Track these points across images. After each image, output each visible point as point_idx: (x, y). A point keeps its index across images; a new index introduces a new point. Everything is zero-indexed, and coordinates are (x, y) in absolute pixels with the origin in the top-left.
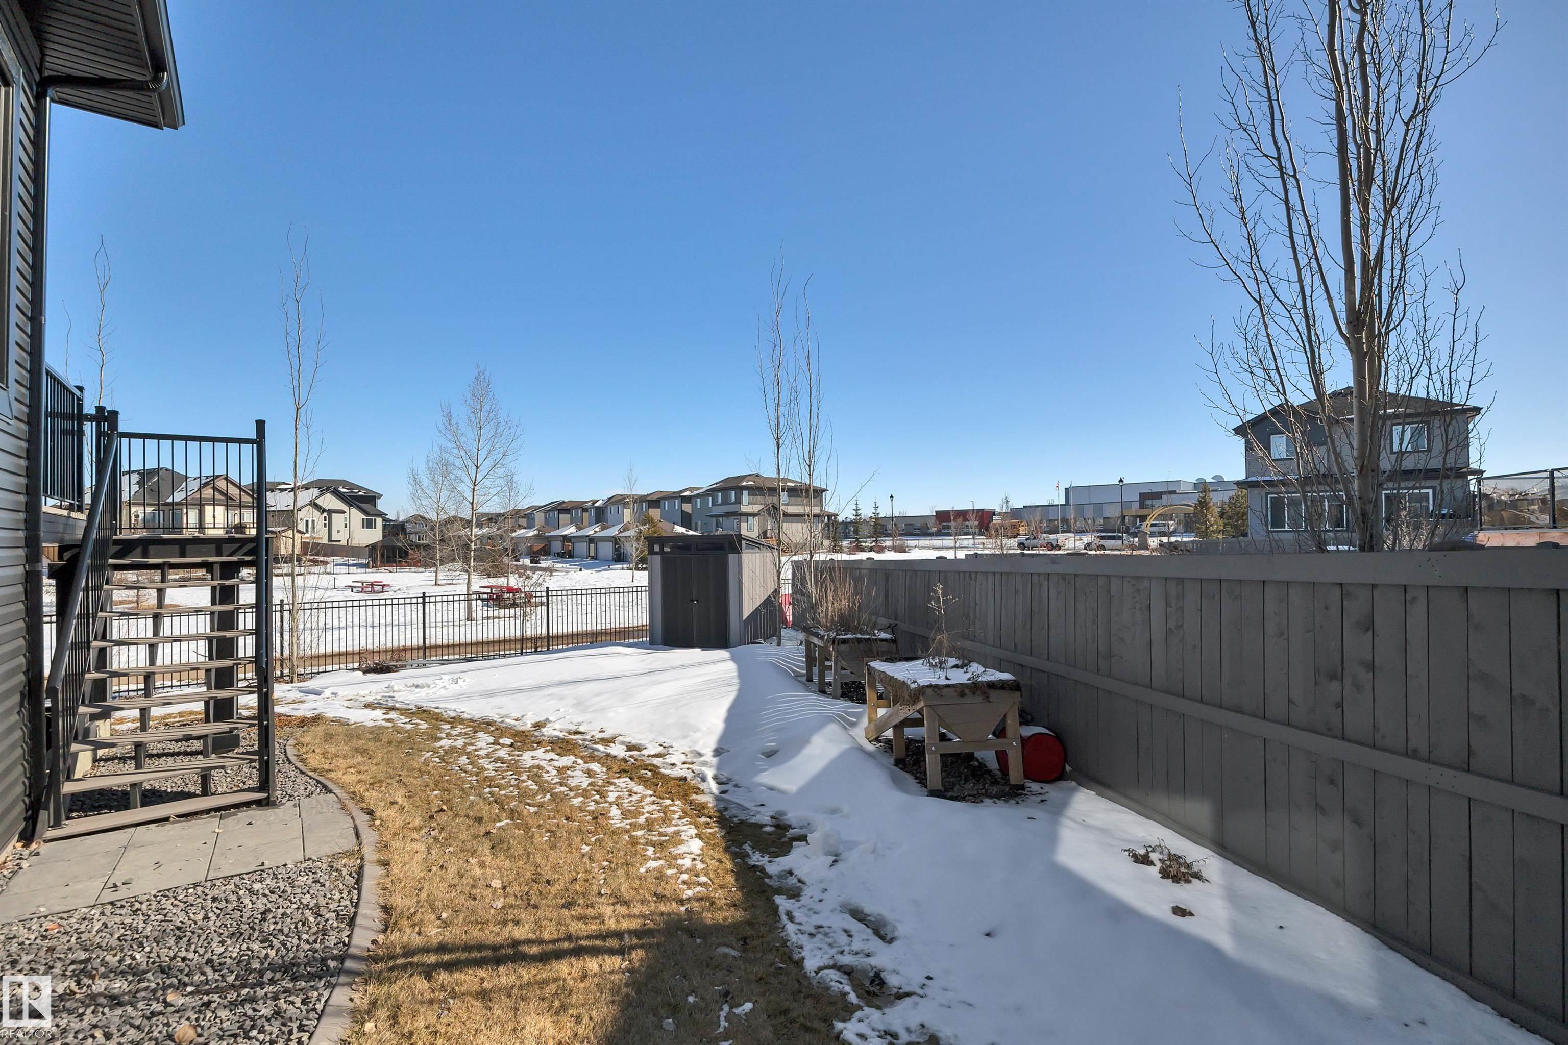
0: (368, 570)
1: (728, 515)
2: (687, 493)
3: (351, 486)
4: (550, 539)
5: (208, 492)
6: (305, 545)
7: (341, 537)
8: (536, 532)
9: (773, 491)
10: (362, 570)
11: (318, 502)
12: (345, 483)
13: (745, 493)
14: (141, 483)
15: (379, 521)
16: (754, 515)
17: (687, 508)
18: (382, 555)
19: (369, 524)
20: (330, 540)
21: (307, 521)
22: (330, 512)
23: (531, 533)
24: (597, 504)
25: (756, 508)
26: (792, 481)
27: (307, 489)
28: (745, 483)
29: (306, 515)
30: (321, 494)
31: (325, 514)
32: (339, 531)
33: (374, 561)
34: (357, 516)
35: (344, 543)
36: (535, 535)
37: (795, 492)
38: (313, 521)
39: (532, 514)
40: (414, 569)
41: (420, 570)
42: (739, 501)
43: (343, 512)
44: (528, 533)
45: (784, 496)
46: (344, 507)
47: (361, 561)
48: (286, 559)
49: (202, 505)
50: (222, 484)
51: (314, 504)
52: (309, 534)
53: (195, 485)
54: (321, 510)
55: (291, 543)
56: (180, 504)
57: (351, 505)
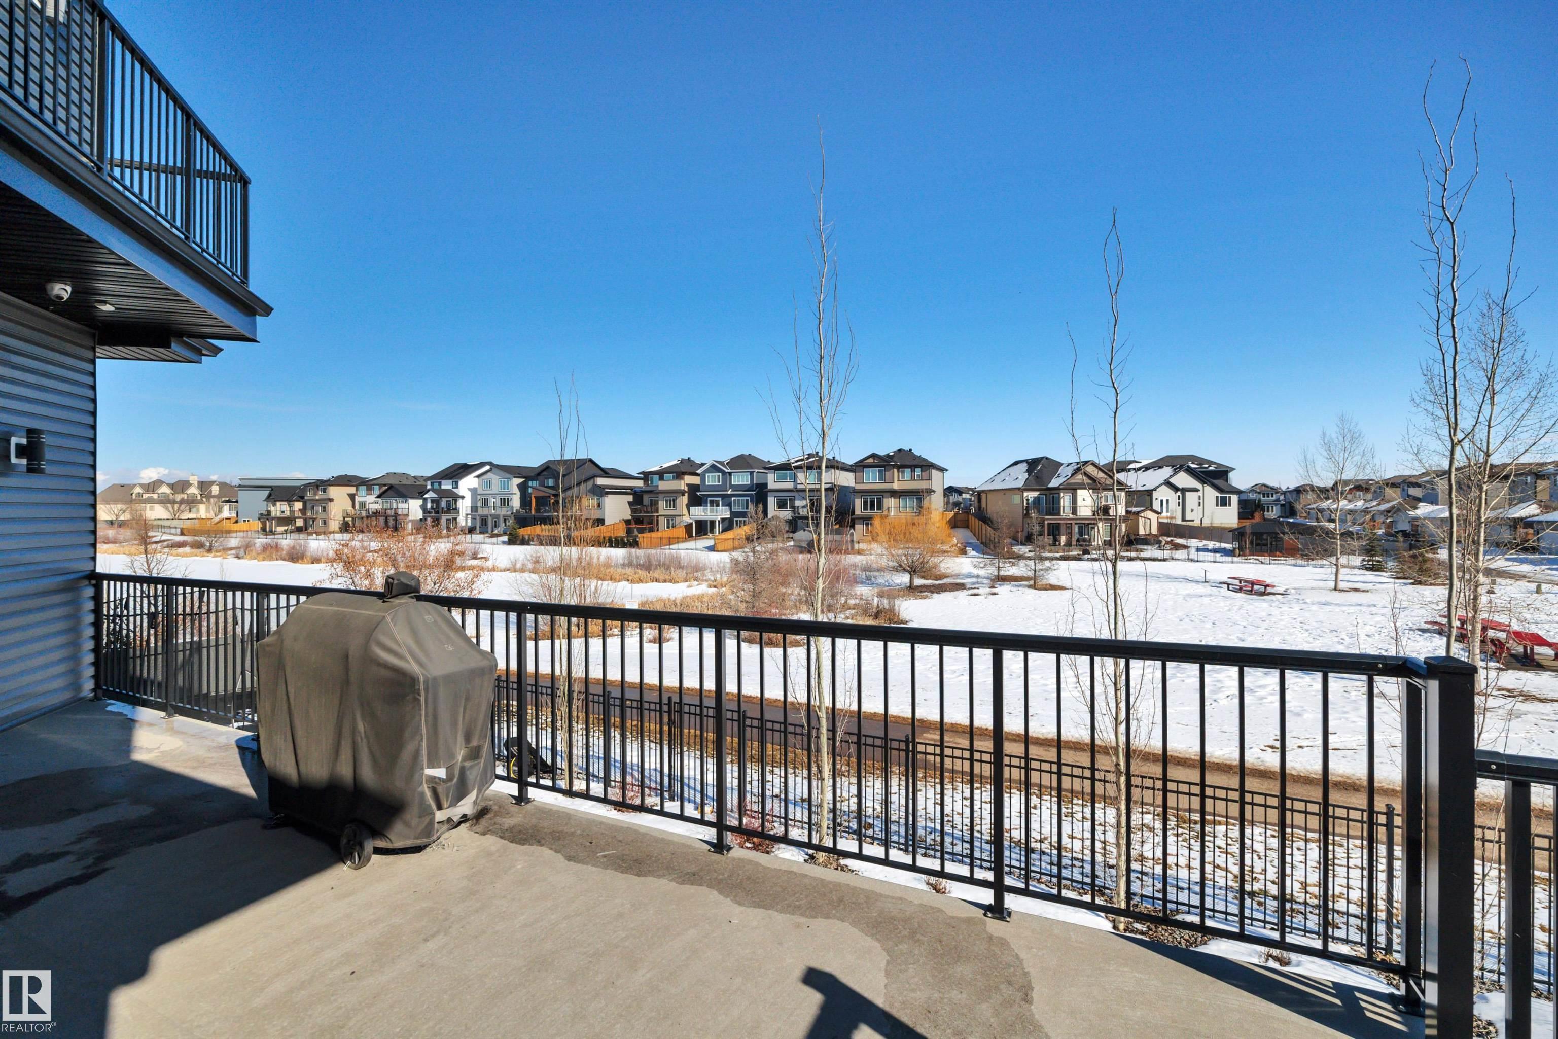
0: (1236, 559)
3: (1201, 461)
5: (1079, 477)
6: (1161, 525)
7: (1195, 517)
10: (1229, 559)
11: (1172, 480)
12: (1193, 458)
14: (1029, 471)
15: (1235, 499)
18: (1251, 543)
19: (1223, 502)
20: (1184, 519)
21: (1162, 501)
22: (1184, 491)
27: (1160, 467)
29: (1164, 494)
30: (1175, 473)
31: (1179, 493)
32: (1192, 510)
33: (1241, 548)
34: (1211, 494)
35: (1197, 523)
38: (1168, 501)
39: (1430, 482)
40: (1291, 561)
41: (1300, 562)
43: (1197, 490)
46: (1198, 485)
47: (1224, 545)
48: (1146, 541)
49: (1075, 489)
50: (1090, 469)
51: (1168, 483)
52: (1164, 514)
53: (1069, 471)
54: (1175, 489)
55: (1148, 524)
56: (1057, 489)
57: (1203, 482)
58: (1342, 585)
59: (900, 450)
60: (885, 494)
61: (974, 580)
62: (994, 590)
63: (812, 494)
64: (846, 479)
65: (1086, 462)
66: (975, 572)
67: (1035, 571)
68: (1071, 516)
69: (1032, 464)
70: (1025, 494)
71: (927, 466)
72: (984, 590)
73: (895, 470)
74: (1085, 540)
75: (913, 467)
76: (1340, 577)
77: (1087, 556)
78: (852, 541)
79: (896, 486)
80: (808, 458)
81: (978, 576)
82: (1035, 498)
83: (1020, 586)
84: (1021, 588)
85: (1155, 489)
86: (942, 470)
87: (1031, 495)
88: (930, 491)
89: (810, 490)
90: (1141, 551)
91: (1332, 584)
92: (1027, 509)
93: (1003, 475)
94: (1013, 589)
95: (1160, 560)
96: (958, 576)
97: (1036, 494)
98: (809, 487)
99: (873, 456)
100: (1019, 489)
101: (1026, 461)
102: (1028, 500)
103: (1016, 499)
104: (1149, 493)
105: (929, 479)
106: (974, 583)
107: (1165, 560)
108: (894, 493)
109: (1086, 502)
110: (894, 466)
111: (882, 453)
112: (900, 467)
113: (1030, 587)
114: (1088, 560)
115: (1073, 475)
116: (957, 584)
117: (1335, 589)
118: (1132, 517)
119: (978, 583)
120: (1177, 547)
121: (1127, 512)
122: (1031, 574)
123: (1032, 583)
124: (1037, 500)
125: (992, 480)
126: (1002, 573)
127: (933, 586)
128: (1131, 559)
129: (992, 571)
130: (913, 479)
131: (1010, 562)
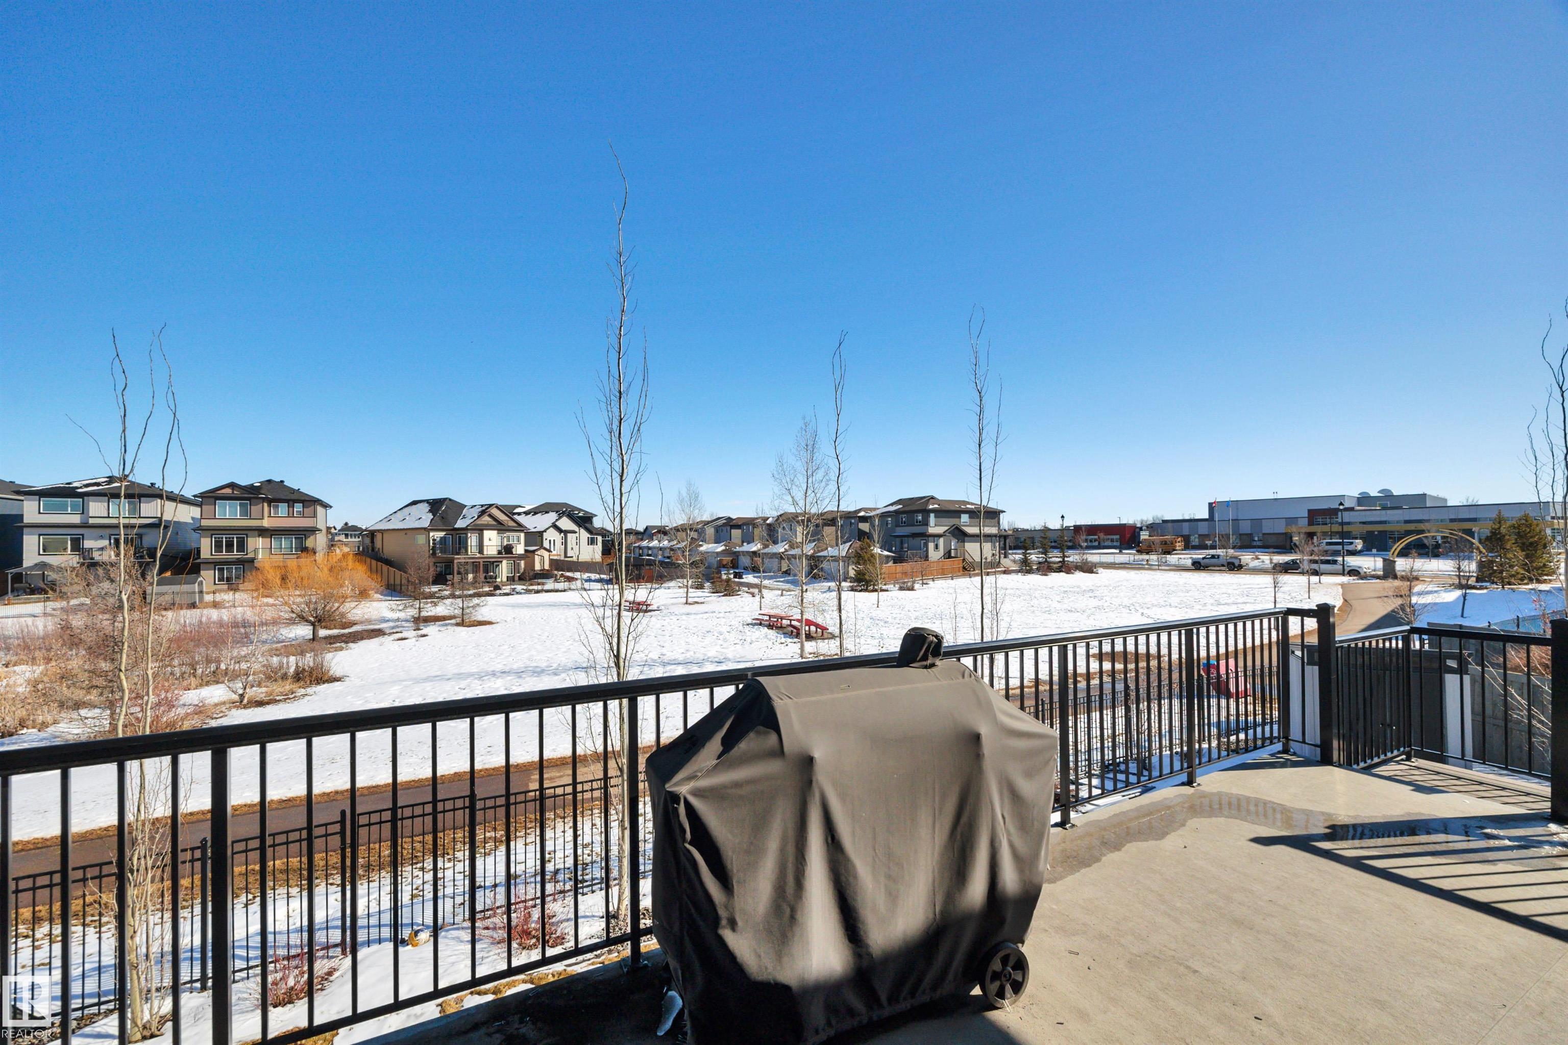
1: (914, 535)
2: (862, 514)
3: (574, 508)
4: (737, 555)
5: (486, 519)
6: (552, 561)
7: (573, 554)
8: (723, 548)
9: (957, 513)
11: (558, 524)
13: (932, 515)
14: (433, 512)
15: (600, 539)
16: (939, 536)
17: (864, 527)
19: (592, 542)
20: (566, 556)
21: (550, 541)
22: (566, 532)
23: (720, 548)
24: (768, 522)
25: (940, 530)
26: (972, 504)
27: (547, 512)
28: (931, 507)
29: (551, 535)
30: (560, 518)
31: (562, 534)
32: (572, 549)
34: (583, 535)
35: (575, 559)
36: (723, 551)
37: (974, 514)
38: (554, 541)
39: (702, 528)
41: (655, 586)
42: (926, 523)
43: (575, 532)
44: (717, 547)
45: (965, 518)
46: (575, 528)
47: (603, 576)
48: (545, 575)
49: (482, 530)
50: (495, 512)
51: (555, 526)
52: (554, 553)
53: (475, 513)
54: (560, 530)
55: (541, 561)
56: (466, 529)
57: (579, 526)
58: (690, 600)
59: (269, 481)
60: (249, 533)
61: (391, 624)
62: (420, 632)
63: (129, 531)
64: (187, 514)
65: (491, 505)
66: (395, 615)
67: (463, 609)
68: (478, 555)
69: (435, 505)
70: (431, 534)
71: (311, 502)
72: (410, 634)
73: (266, 505)
74: (491, 577)
75: (291, 502)
76: (690, 595)
77: (498, 592)
78: (201, 592)
79: (266, 523)
80: (109, 483)
81: (398, 620)
82: (441, 538)
83: (446, 625)
84: (449, 627)
85: (545, 531)
86: (326, 506)
87: (438, 535)
88: (313, 530)
89: (126, 526)
90: (543, 584)
91: (684, 600)
92: (434, 549)
93: (400, 515)
94: (442, 629)
95: (561, 591)
96: (369, 621)
97: (442, 534)
98: (122, 521)
99: (232, 485)
100: (425, 529)
101: (427, 501)
102: (434, 540)
103: (421, 539)
104: (541, 533)
105: (315, 516)
106: (393, 628)
107: (565, 591)
108: (262, 532)
109: (492, 541)
110: (264, 500)
111: (243, 483)
112: (272, 501)
113: (457, 625)
114: (500, 595)
115: (479, 517)
116: (373, 631)
117: (687, 603)
118: (529, 555)
119: (397, 627)
120: (570, 579)
121: (526, 551)
122: (458, 612)
123: (459, 620)
124: (443, 540)
125: (388, 519)
126: (424, 614)
127: (343, 635)
128: (537, 592)
129: (412, 612)
130: (290, 515)
131: (432, 602)
